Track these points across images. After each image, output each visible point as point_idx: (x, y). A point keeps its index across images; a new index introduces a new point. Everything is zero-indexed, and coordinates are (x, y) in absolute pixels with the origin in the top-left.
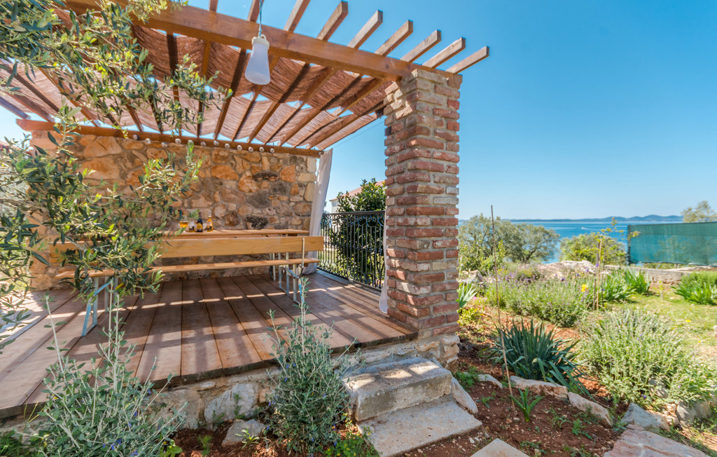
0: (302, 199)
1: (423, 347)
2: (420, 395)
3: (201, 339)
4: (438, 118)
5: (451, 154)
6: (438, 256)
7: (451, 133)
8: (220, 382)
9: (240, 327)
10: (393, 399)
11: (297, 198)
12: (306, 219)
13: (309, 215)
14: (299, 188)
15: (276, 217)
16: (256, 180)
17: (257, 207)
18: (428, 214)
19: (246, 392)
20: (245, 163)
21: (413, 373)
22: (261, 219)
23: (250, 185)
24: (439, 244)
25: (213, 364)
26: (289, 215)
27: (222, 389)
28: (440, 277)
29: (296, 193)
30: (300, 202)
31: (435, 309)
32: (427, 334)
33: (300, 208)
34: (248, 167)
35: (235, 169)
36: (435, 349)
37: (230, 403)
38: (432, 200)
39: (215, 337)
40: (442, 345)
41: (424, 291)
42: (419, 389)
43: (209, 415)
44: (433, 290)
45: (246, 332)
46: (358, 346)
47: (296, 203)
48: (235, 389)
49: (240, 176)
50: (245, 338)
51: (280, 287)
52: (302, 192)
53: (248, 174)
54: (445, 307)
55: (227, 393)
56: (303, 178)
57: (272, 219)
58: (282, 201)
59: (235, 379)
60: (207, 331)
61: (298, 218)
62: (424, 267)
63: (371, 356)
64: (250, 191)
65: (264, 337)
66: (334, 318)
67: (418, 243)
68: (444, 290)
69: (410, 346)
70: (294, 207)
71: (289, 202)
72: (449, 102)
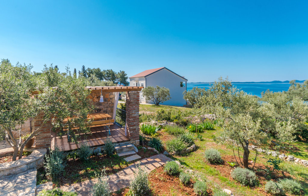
0: (111, 103)
1: (131, 142)
2: (128, 150)
3: (91, 141)
4: (134, 100)
5: (137, 106)
6: (135, 125)
7: (138, 102)
8: (96, 147)
9: (97, 139)
10: (123, 150)
11: (110, 102)
12: (112, 108)
13: (113, 107)
14: (110, 99)
15: (104, 108)
16: (98, 98)
17: (98, 106)
18: (132, 118)
19: (100, 149)
20: (95, 94)
21: (127, 146)
22: (100, 109)
23: (96, 100)
24: (135, 123)
25: (94, 145)
26: (107, 107)
27: (96, 148)
28: (135, 129)
29: (109, 101)
30: (110, 103)
31: (134, 135)
32: (132, 140)
33: (111, 105)
34: (96, 95)
35: (92, 96)
36: (134, 143)
37: (97, 150)
38: (133, 115)
39: (93, 141)
40: (136, 142)
41: (131, 132)
42: (128, 148)
43: (94, 152)
44: (134, 132)
45: (99, 140)
46: (118, 142)
47: (109, 104)
48: (98, 148)
49: (94, 98)
50: (98, 141)
51: (105, 129)
52: (111, 101)
53: (96, 97)
54: (136, 135)
55: (97, 149)
56: (111, 96)
57: (103, 109)
58: (105, 104)
59: (98, 147)
60: (91, 140)
61: (110, 108)
62: (132, 128)
63: (121, 144)
64: (96, 102)
65: (102, 141)
66: (116, 137)
67: (130, 123)
68: (136, 132)
69: (129, 142)
70: (109, 105)
71: (107, 104)
72: (137, 96)
